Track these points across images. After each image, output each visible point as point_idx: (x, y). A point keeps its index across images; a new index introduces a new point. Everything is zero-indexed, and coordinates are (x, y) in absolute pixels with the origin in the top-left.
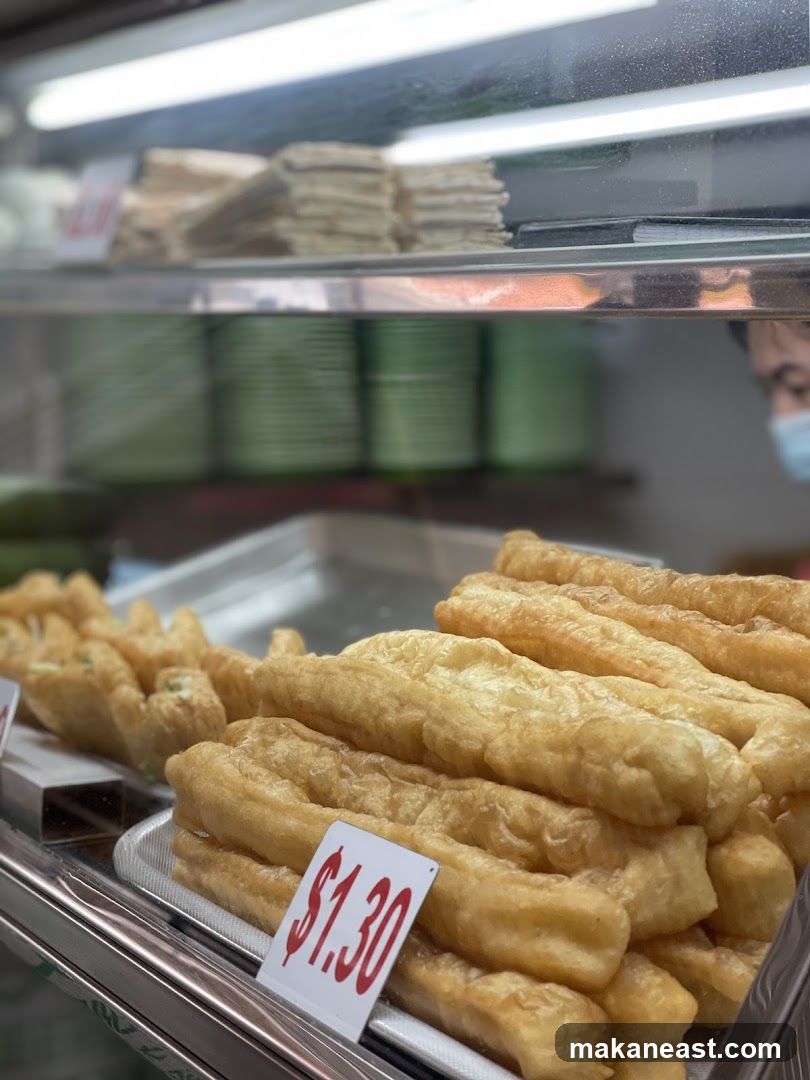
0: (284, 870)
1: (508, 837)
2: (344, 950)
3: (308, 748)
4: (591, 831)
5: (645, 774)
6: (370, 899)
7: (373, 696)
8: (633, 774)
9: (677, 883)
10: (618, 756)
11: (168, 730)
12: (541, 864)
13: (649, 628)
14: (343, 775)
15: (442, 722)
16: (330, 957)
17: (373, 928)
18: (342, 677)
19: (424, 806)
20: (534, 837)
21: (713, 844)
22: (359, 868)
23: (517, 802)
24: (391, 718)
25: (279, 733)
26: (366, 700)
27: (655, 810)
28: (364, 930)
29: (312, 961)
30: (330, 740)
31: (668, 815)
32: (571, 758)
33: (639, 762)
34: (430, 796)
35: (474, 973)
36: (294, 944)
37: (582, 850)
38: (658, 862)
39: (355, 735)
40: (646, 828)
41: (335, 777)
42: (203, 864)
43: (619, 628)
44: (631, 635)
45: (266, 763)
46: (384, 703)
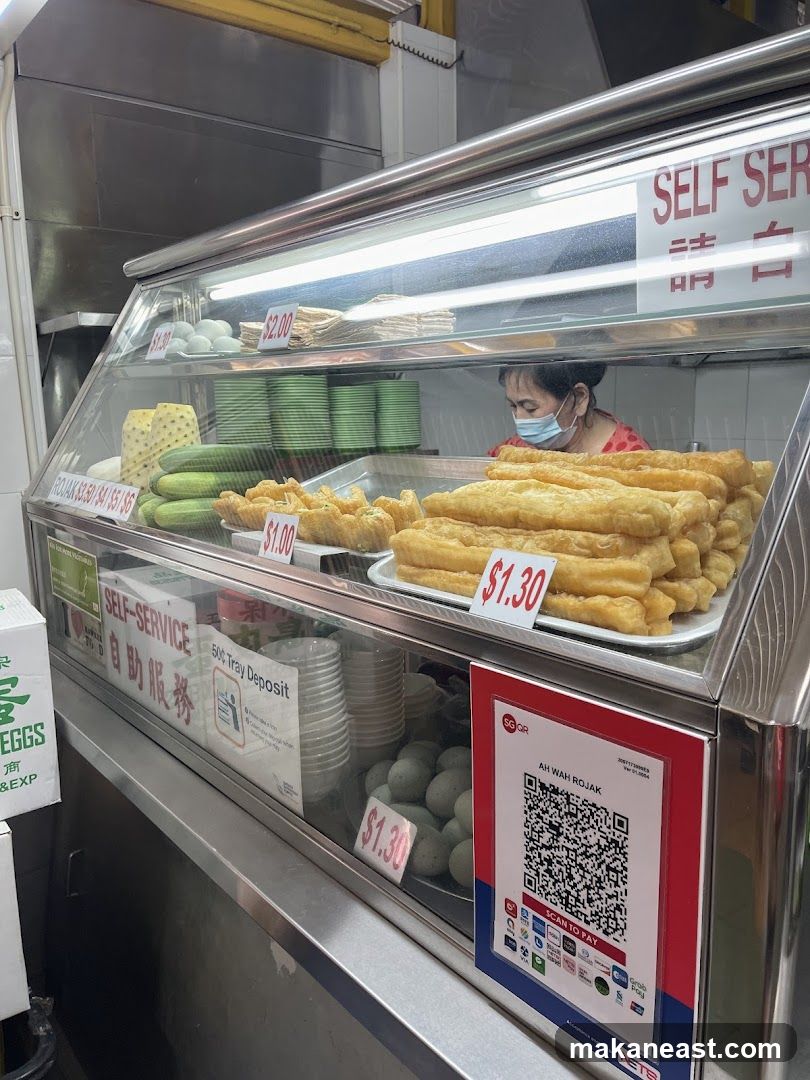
0: (465, 572)
1: (577, 549)
2: (515, 596)
3: (457, 527)
4: (620, 542)
5: (649, 516)
6: (523, 576)
7: (490, 503)
8: (644, 516)
9: (662, 558)
10: (634, 511)
11: (372, 530)
12: (595, 554)
13: (592, 473)
14: (477, 536)
15: (531, 509)
16: (508, 599)
17: (528, 586)
18: (469, 498)
19: (524, 543)
20: (589, 547)
21: (671, 542)
22: (513, 566)
23: (579, 536)
24: (501, 511)
25: (441, 523)
26: (487, 506)
27: (651, 530)
28: (524, 587)
29: (498, 602)
30: (468, 524)
31: (658, 531)
32: (607, 515)
33: (646, 511)
34: (527, 539)
35: (581, 598)
36: (486, 596)
37: (617, 549)
38: (654, 550)
39: (479, 520)
40: (650, 538)
41: (473, 537)
42: (418, 575)
43: (580, 474)
44: (587, 476)
45: (440, 534)
46: (495, 506)
